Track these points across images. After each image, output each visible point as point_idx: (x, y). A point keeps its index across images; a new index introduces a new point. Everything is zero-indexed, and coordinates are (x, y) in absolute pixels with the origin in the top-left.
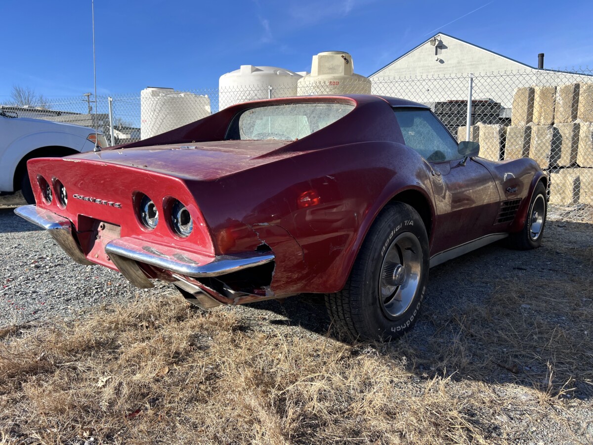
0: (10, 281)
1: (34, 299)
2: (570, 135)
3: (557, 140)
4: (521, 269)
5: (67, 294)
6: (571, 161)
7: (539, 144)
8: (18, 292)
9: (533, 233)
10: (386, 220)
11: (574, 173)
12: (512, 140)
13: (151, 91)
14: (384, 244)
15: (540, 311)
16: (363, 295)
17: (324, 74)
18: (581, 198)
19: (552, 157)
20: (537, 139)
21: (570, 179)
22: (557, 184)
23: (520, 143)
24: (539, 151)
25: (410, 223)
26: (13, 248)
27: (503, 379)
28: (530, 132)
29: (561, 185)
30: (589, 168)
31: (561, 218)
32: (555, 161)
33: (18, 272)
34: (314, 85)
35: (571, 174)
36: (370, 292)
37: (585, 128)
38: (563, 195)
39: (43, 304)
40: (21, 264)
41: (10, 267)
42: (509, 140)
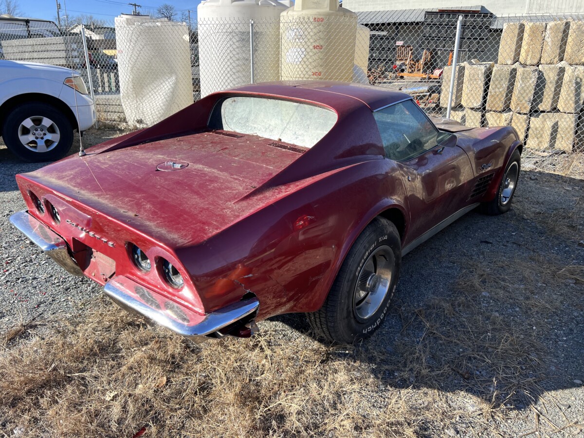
0: (9, 263)
1: (35, 287)
2: (554, 79)
3: (541, 82)
4: (487, 243)
5: (65, 282)
6: (552, 105)
7: (523, 88)
8: (19, 279)
9: (504, 197)
10: (362, 242)
11: (553, 118)
12: (497, 83)
13: (125, 19)
14: (359, 265)
15: (497, 300)
16: (338, 312)
17: (308, 8)
18: (557, 142)
19: (534, 100)
20: (521, 82)
21: (549, 124)
22: (536, 129)
23: (504, 85)
24: (522, 94)
25: (384, 238)
26: (4, 216)
27: (455, 386)
28: (516, 74)
29: (539, 129)
30: (568, 113)
31: (535, 167)
32: (537, 104)
33: (14, 250)
34: (297, 20)
35: (550, 119)
36: (345, 309)
37: (570, 71)
38: (540, 139)
39: (45, 294)
40: (16, 239)
41: (6, 243)
42: (494, 83)
